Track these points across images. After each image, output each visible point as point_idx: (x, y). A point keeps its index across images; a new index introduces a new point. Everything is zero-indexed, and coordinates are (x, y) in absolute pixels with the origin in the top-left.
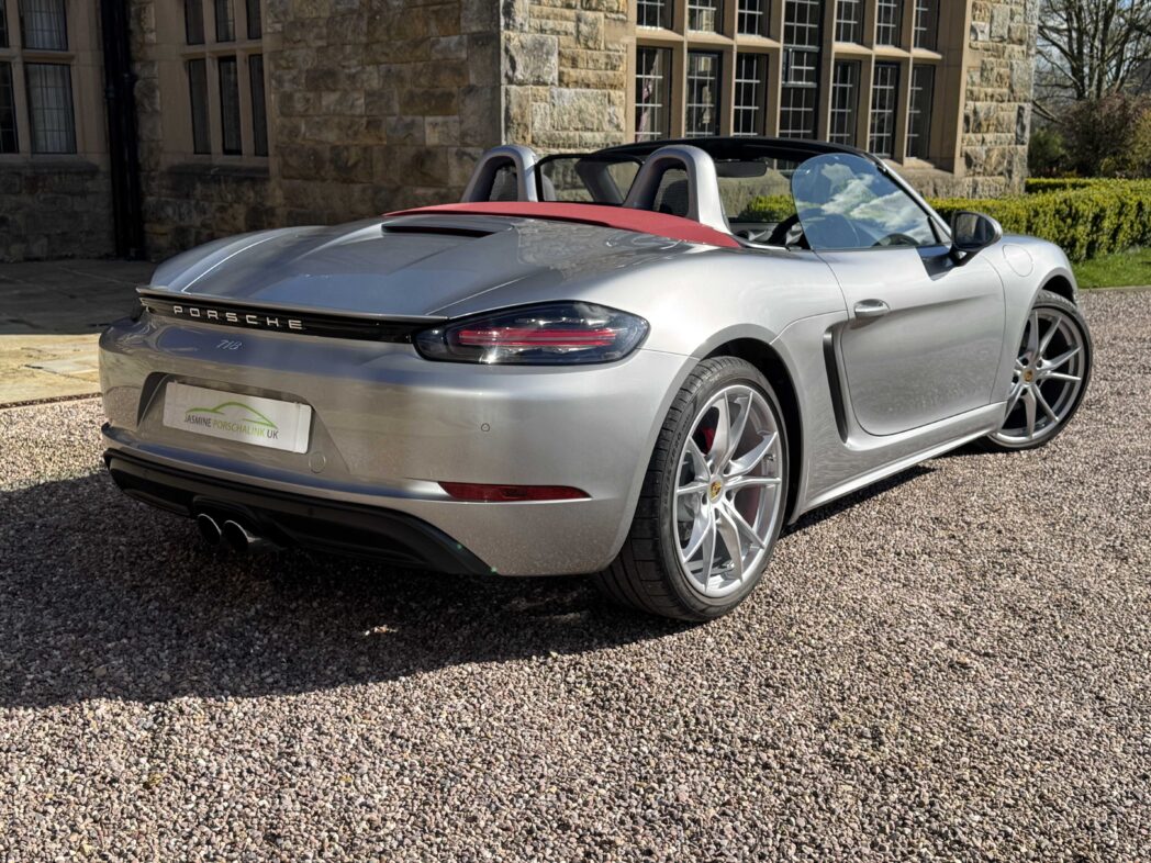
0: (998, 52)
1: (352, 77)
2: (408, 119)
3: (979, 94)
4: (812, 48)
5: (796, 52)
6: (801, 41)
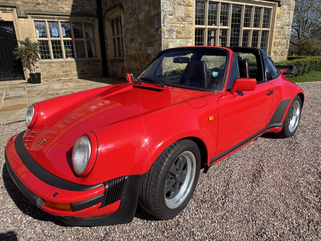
0: (282, 28)
1: (136, 40)
2: (146, 48)
3: (278, 37)
4: (238, 29)
5: (234, 29)
6: (235, 27)
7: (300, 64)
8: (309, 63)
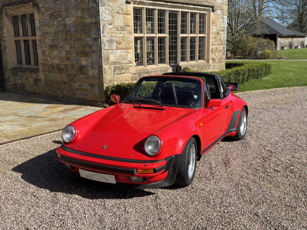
0: (218, 34)
1: (62, 47)
2: (77, 58)
3: (214, 44)
4: (175, 36)
5: (172, 37)
6: (172, 34)
7: (239, 73)
8: (247, 71)
